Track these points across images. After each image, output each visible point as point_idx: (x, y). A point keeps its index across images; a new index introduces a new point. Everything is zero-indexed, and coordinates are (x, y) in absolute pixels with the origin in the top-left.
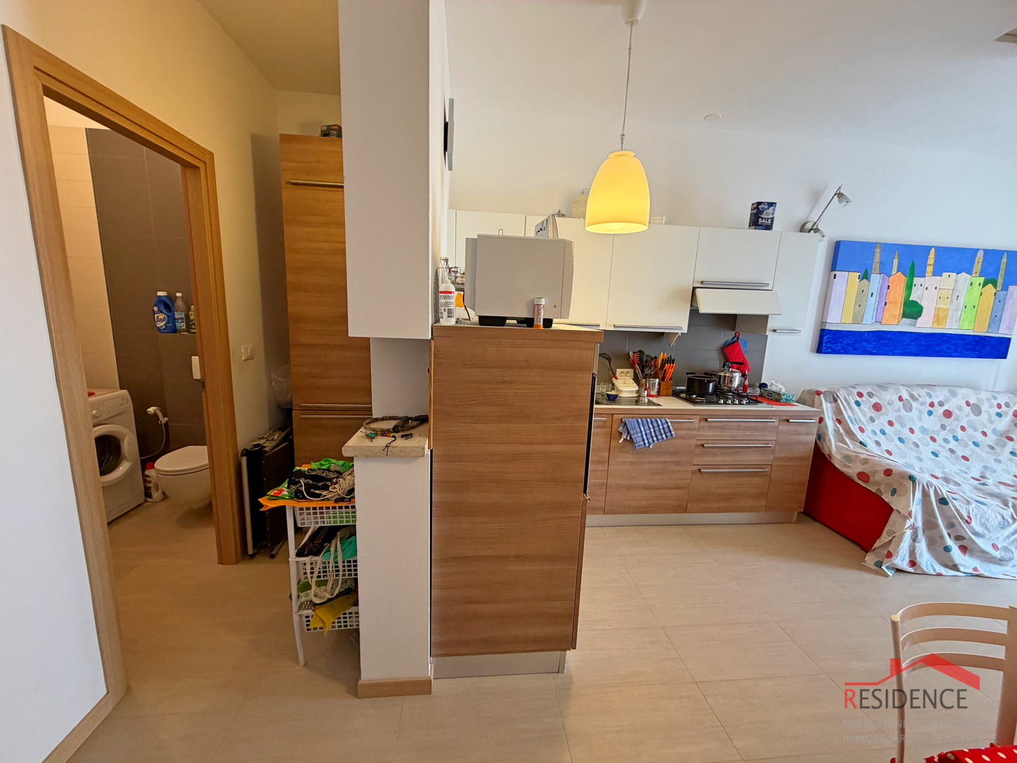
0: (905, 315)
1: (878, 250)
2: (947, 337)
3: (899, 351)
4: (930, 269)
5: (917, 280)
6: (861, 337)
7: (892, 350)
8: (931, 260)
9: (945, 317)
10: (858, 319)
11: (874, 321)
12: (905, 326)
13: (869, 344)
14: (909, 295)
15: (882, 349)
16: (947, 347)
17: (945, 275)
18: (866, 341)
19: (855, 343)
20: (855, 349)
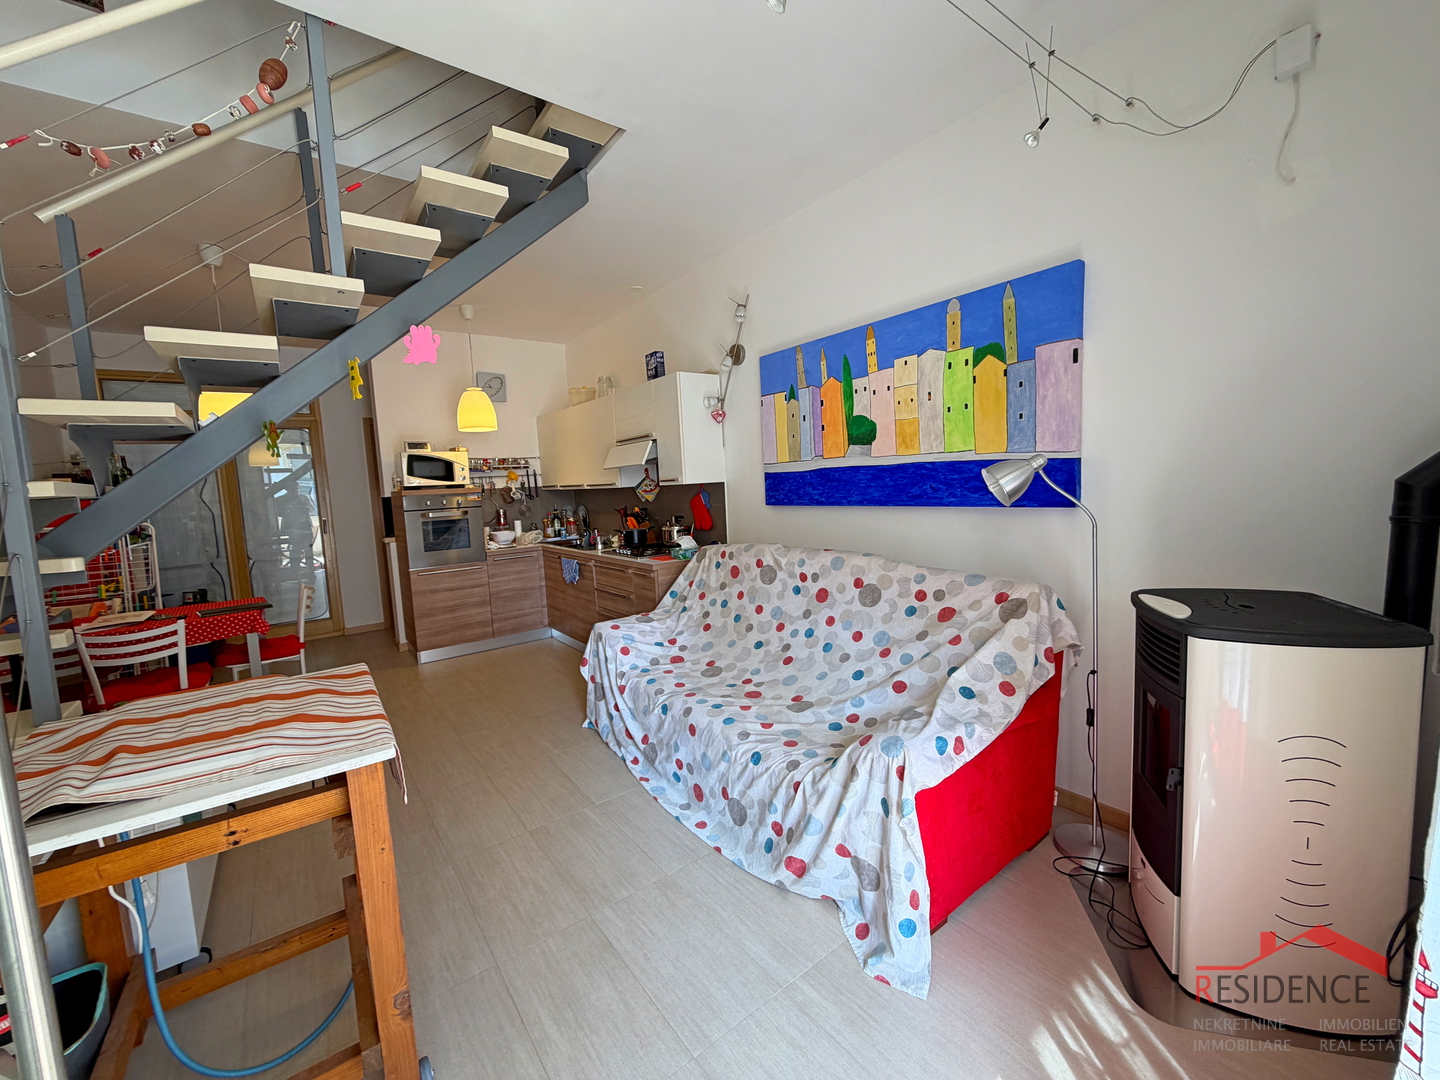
0: (853, 440)
1: (799, 356)
2: (926, 469)
3: (855, 498)
4: (872, 361)
5: (857, 384)
6: (803, 481)
7: (845, 498)
8: (871, 346)
9: (916, 434)
10: (796, 455)
11: (814, 455)
12: (856, 457)
13: (814, 489)
14: (851, 408)
15: (832, 496)
16: (931, 487)
17: (899, 362)
18: (810, 484)
19: (798, 489)
20: (800, 498)
